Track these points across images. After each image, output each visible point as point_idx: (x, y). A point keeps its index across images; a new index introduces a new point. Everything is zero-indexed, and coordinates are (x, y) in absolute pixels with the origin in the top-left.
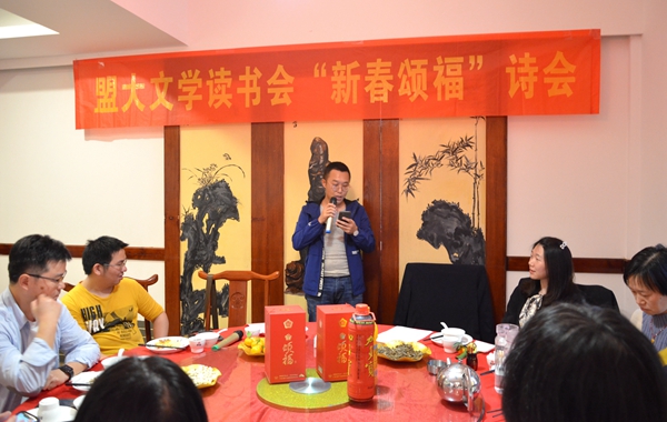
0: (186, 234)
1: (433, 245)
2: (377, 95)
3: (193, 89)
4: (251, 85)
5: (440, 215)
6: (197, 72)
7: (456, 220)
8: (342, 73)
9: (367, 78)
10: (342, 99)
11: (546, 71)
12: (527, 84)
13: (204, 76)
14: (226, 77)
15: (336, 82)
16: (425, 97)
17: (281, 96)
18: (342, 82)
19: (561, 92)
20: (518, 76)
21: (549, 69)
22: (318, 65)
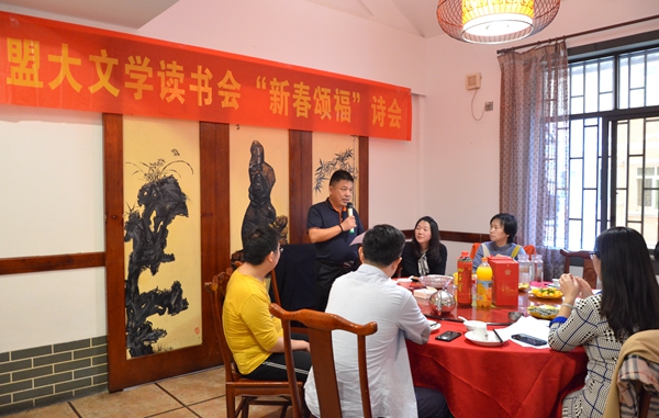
0: (131, 234)
2: (300, 111)
3: (143, 78)
4: (203, 85)
6: (147, 60)
8: (277, 88)
9: (294, 96)
10: (278, 110)
12: (381, 117)
13: (155, 66)
14: (178, 71)
15: (273, 96)
16: (330, 117)
17: (230, 100)
18: (277, 96)
19: (395, 125)
20: (377, 110)
21: (390, 109)
22: (259, 77)
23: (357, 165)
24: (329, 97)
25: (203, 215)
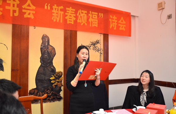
2: (69, 21)
8: (57, 10)
9: (66, 14)
10: (56, 20)
12: (115, 25)
15: (54, 13)
16: (86, 24)
17: (29, 14)
18: (57, 13)
19: (122, 29)
20: (112, 22)
21: (120, 22)
22: (46, 4)
23: (102, 47)
24: (86, 15)
25: (13, 70)
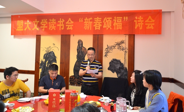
0: (41, 67)
1: (112, 72)
3: (45, 25)
4: (61, 24)
5: (114, 63)
6: (46, 20)
7: (119, 65)
8: (87, 21)
9: (94, 23)
10: (87, 28)
11: (146, 21)
12: (140, 25)
13: (48, 21)
14: (54, 21)
15: (85, 24)
16: (111, 28)
17: (70, 27)
18: (87, 24)
19: (150, 28)
20: (138, 23)
22: (80, 18)
24: (111, 21)
25: (61, 63)
